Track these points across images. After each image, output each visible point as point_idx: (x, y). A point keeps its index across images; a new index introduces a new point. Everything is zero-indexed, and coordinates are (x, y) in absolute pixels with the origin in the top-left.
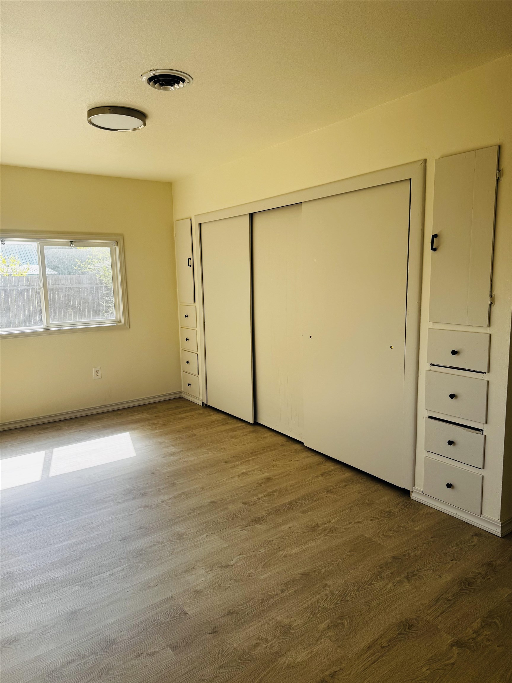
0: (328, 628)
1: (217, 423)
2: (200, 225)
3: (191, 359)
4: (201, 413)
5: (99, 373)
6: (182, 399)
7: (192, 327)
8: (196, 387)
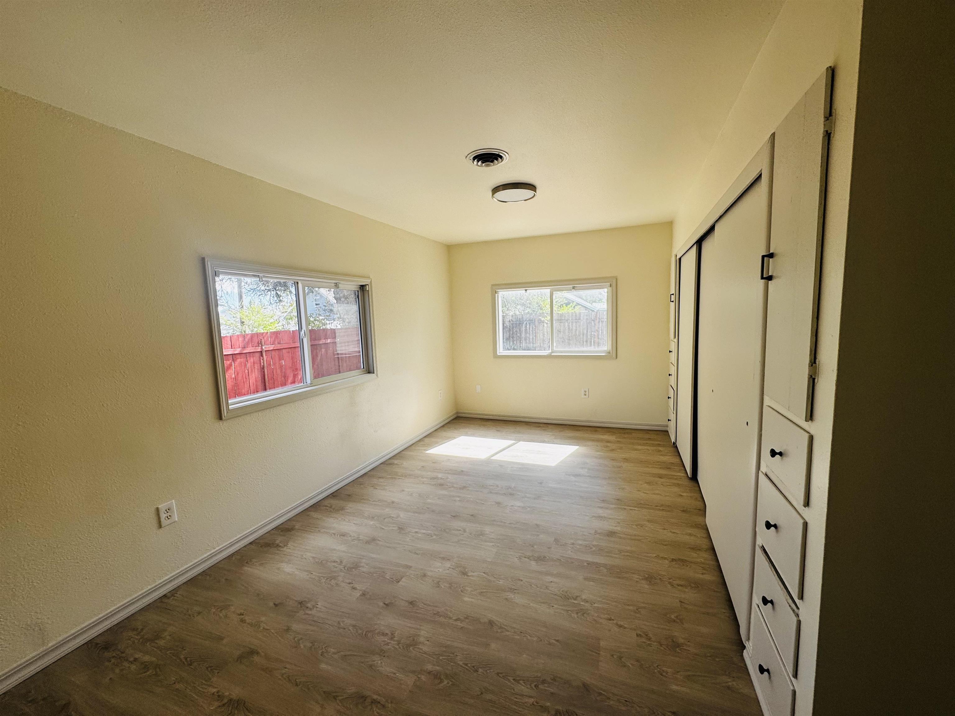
0: (429, 673)
1: (659, 465)
2: (680, 259)
3: (671, 395)
4: (662, 450)
5: (587, 393)
6: (666, 433)
7: (673, 363)
8: (672, 424)
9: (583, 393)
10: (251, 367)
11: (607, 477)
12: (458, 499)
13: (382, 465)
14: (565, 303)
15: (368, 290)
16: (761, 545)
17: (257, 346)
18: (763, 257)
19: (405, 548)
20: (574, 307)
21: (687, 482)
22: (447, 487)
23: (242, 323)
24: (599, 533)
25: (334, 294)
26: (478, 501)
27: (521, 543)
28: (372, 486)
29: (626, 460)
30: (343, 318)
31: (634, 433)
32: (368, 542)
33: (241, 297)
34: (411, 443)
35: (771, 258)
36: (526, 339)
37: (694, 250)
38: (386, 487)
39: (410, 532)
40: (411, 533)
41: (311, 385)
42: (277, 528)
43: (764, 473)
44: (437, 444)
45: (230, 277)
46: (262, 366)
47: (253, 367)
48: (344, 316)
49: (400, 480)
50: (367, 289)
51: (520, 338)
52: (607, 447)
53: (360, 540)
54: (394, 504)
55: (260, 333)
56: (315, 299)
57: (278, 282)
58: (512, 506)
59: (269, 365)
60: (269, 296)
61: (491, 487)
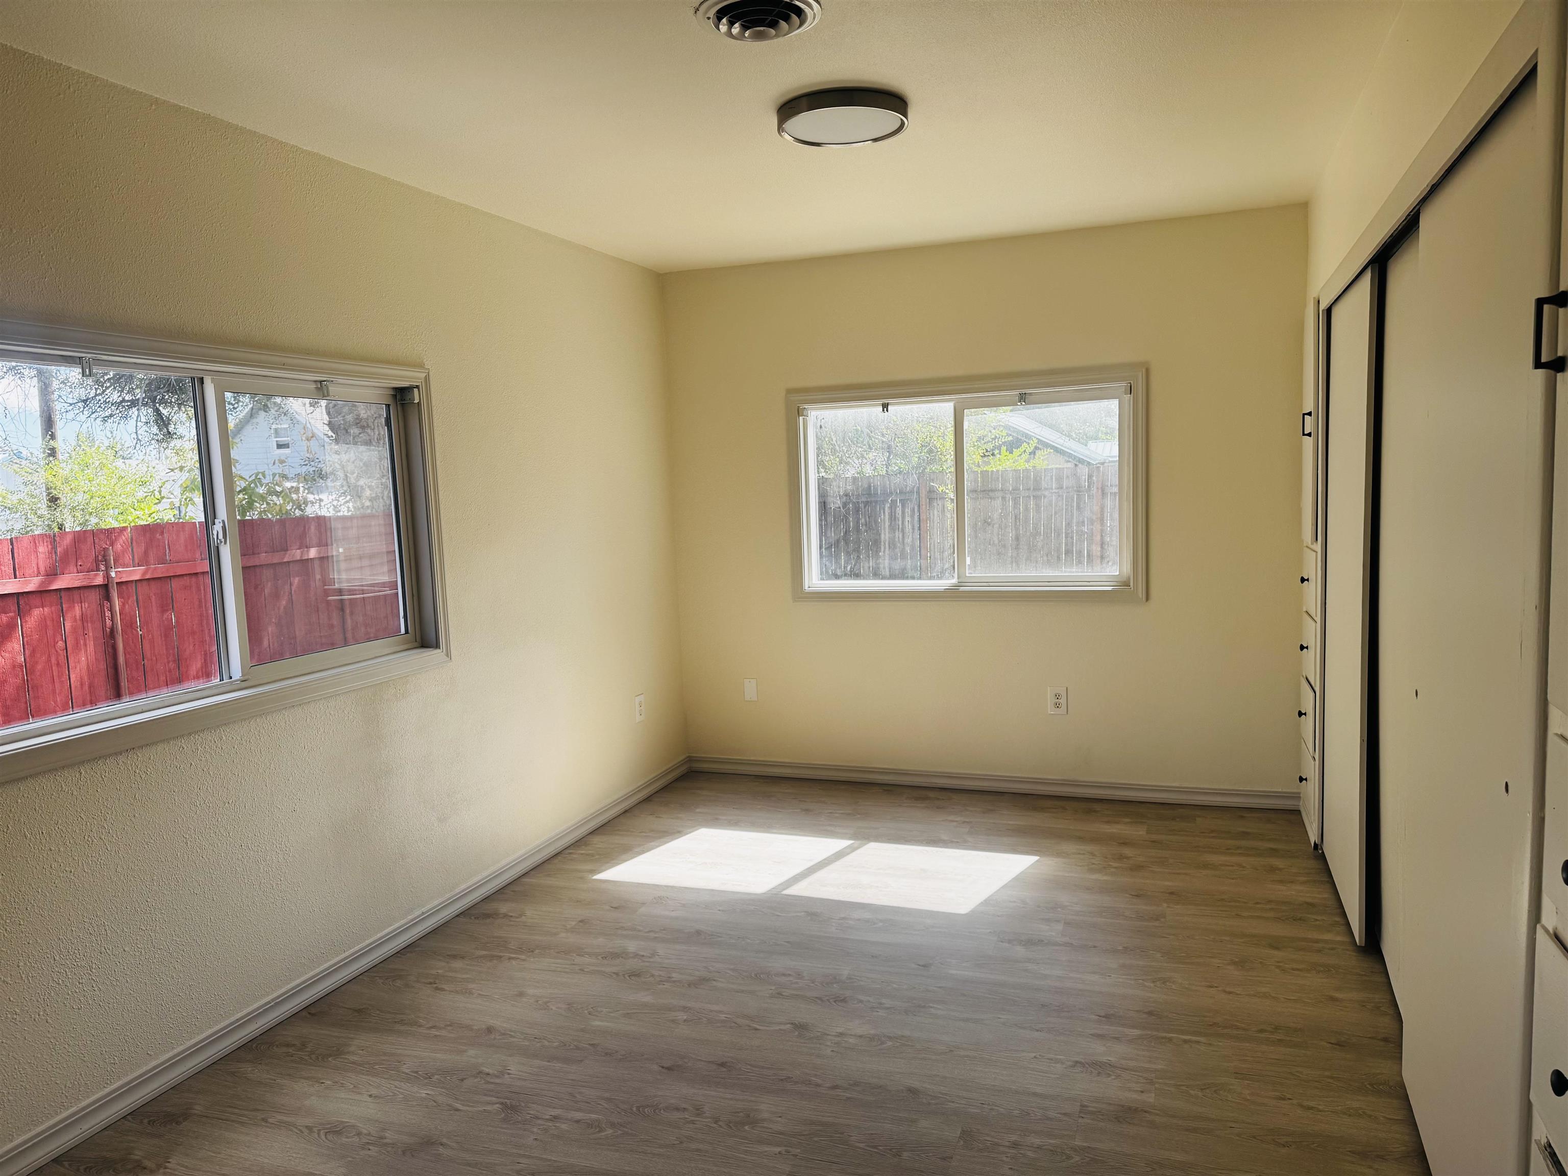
1: (1271, 909)
2: (1329, 311)
3: (1308, 705)
4: (1281, 866)
5: (1063, 701)
6: (1294, 816)
7: (1313, 614)
8: (1311, 789)
9: (1050, 700)
10: (74, 630)
11: (1120, 948)
12: (682, 1016)
13: (462, 919)
14: (1004, 443)
15: (419, 404)
16: (1544, 1141)
17: (92, 571)
18: (1540, 303)
19: (519, 1167)
20: (1033, 453)
21: (1352, 962)
22: (651, 979)
23: (53, 500)
24: (1092, 1113)
25: (328, 413)
26: (739, 1021)
27: (861, 1145)
28: (431, 983)
29: (1173, 895)
30: (356, 486)
31: (1199, 816)
32: (409, 1151)
33: (49, 424)
34: (551, 850)
35: (1562, 306)
36: (892, 545)
37: (1366, 283)
38: (471, 986)
39: (537, 1118)
40: (539, 1122)
41: (244, 682)
42: (134, 1114)
43: (1551, 931)
44: (624, 852)
45: (14, 364)
46: (108, 630)
47: (80, 631)
48: (357, 479)
49: (514, 962)
50: (416, 401)
51: (877, 542)
52: (1121, 858)
53: (386, 1144)
54: (492, 1037)
55: (101, 531)
56: (276, 430)
57: (160, 380)
58: (841, 1034)
59: (129, 625)
60: (132, 422)
61: (783, 979)
